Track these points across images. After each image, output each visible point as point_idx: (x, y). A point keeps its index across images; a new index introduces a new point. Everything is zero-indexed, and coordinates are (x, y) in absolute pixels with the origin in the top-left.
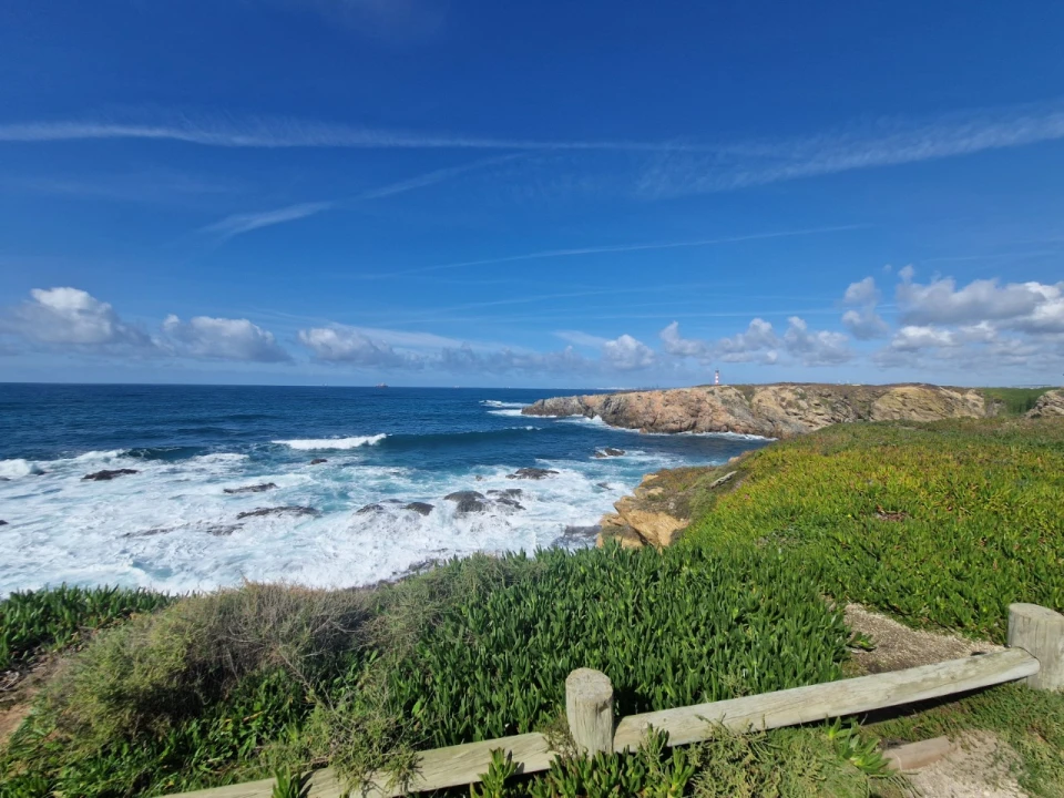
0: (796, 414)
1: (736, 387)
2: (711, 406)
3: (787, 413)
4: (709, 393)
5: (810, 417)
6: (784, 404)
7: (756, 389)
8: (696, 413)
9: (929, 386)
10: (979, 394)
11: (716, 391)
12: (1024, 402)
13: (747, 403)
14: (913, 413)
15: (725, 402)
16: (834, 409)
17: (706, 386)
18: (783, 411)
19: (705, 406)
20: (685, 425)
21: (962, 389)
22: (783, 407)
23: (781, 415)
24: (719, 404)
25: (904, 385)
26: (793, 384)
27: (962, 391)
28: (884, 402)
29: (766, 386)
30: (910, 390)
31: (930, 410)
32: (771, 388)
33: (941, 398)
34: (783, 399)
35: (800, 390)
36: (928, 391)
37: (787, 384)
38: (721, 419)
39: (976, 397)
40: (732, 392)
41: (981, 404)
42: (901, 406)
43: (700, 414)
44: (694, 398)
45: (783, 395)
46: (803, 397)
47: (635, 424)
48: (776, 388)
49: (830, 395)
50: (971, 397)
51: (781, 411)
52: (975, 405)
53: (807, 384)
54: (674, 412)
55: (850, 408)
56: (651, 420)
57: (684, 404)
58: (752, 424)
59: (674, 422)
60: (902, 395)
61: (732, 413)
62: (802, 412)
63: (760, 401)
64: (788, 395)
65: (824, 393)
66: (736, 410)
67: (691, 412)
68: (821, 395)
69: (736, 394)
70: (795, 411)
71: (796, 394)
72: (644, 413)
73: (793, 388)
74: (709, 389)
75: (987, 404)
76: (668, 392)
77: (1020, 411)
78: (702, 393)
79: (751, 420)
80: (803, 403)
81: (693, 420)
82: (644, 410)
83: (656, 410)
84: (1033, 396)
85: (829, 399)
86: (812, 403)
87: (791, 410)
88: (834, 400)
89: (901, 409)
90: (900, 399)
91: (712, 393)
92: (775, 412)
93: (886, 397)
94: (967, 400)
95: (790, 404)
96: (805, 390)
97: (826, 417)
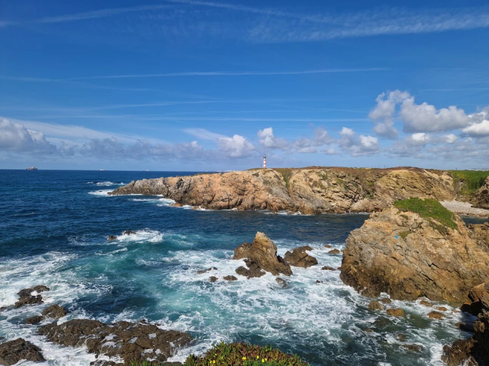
0: (319, 192)
1: (277, 170)
2: (255, 186)
3: (313, 191)
4: (254, 175)
5: (329, 195)
6: (311, 184)
7: (293, 172)
8: (242, 192)
9: (417, 169)
10: (450, 175)
11: (260, 174)
12: (478, 181)
13: (284, 183)
14: (403, 190)
15: (265, 182)
16: (347, 187)
17: (252, 169)
18: (311, 189)
19: (249, 186)
20: (233, 202)
21: (439, 171)
22: (311, 187)
23: (309, 192)
24: (261, 184)
25: (399, 168)
26: (320, 168)
27: (439, 172)
28: (383, 181)
29: (299, 170)
30: (403, 173)
31: (415, 187)
32: (303, 171)
33: (424, 178)
34: (311, 180)
35: (323, 173)
36: (415, 173)
37: (315, 167)
38: (261, 197)
39: (448, 177)
40: (271, 174)
41: (451, 183)
42: (395, 185)
43: (246, 193)
44: (242, 180)
45: (311, 177)
46: (325, 178)
47: (194, 202)
48: (306, 171)
49: (345, 177)
50: (445, 177)
51: (309, 189)
52: (447, 183)
53: (328, 168)
54: (224, 191)
55: (360, 187)
56: (209, 198)
57: (233, 185)
58: (286, 201)
59: (223, 200)
60: (396, 177)
61: (270, 191)
62: (323, 191)
63: (294, 181)
64: (314, 177)
65: (340, 175)
66: (274, 189)
67: (238, 191)
68: (338, 176)
69: (276, 176)
70: (319, 189)
71: (320, 176)
72: (203, 193)
73: (319, 171)
74: (255, 172)
75: (455, 182)
76: (225, 175)
77: (476, 188)
78: (247, 175)
79: (285, 197)
80: (325, 183)
81: (240, 197)
82: (203, 190)
83: (215, 189)
84: (484, 177)
85: (344, 180)
86: (331, 183)
87: (316, 189)
88: (347, 180)
89: (395, 187)
90: (395, 179)
91: (257, 175)
92: (305, 191)
93: (385, 178)
94: (442, 180)
95: (315, 184)
96: (327, 172)
97: (341, 194)
